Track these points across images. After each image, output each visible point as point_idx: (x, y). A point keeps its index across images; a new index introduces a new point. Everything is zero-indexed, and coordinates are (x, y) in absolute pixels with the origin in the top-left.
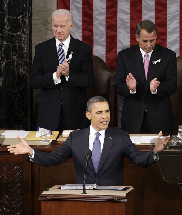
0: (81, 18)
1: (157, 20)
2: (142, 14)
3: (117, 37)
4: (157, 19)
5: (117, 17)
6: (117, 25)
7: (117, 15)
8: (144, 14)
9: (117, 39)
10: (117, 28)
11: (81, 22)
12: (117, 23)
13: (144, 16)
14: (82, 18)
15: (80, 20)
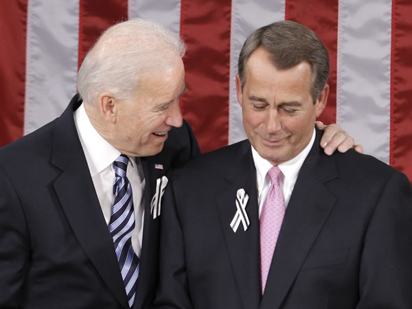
0: (75, 20)
1: (398, 36)
2: (337, 11)
3: (228, 105)
4: (400, 32)
5: (229, 20)
6: (228, 51)
7: (230, 12)
8: (345, 8)
9: (227, 114)
10: (229, 67)
11: (77, 35)
12: (229, 45)
13: (345, 16)
14: (81, 20)
15: (69, 28)
